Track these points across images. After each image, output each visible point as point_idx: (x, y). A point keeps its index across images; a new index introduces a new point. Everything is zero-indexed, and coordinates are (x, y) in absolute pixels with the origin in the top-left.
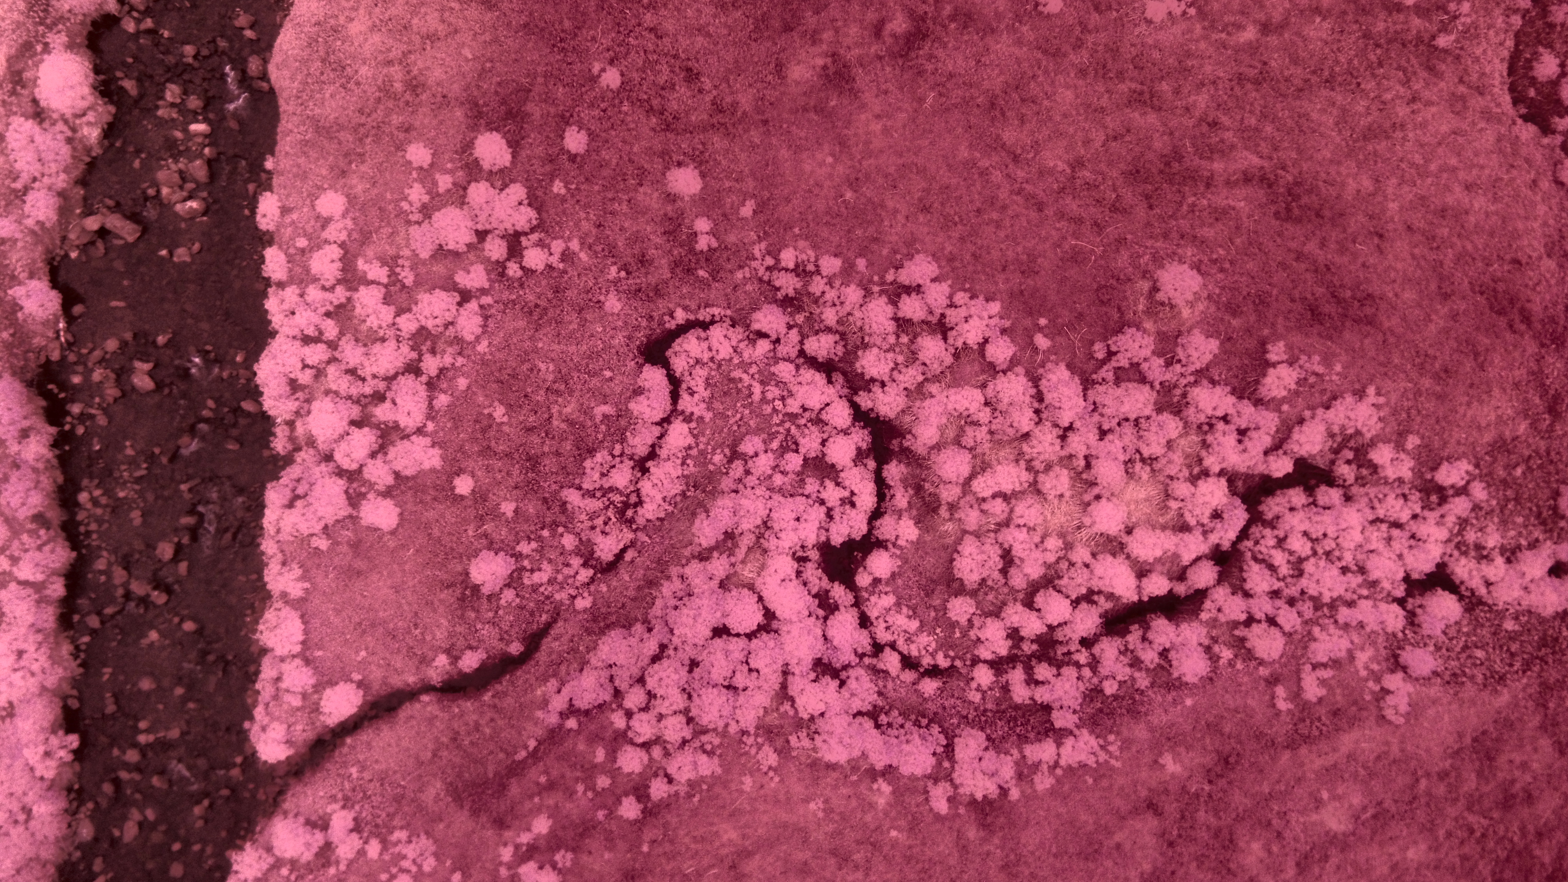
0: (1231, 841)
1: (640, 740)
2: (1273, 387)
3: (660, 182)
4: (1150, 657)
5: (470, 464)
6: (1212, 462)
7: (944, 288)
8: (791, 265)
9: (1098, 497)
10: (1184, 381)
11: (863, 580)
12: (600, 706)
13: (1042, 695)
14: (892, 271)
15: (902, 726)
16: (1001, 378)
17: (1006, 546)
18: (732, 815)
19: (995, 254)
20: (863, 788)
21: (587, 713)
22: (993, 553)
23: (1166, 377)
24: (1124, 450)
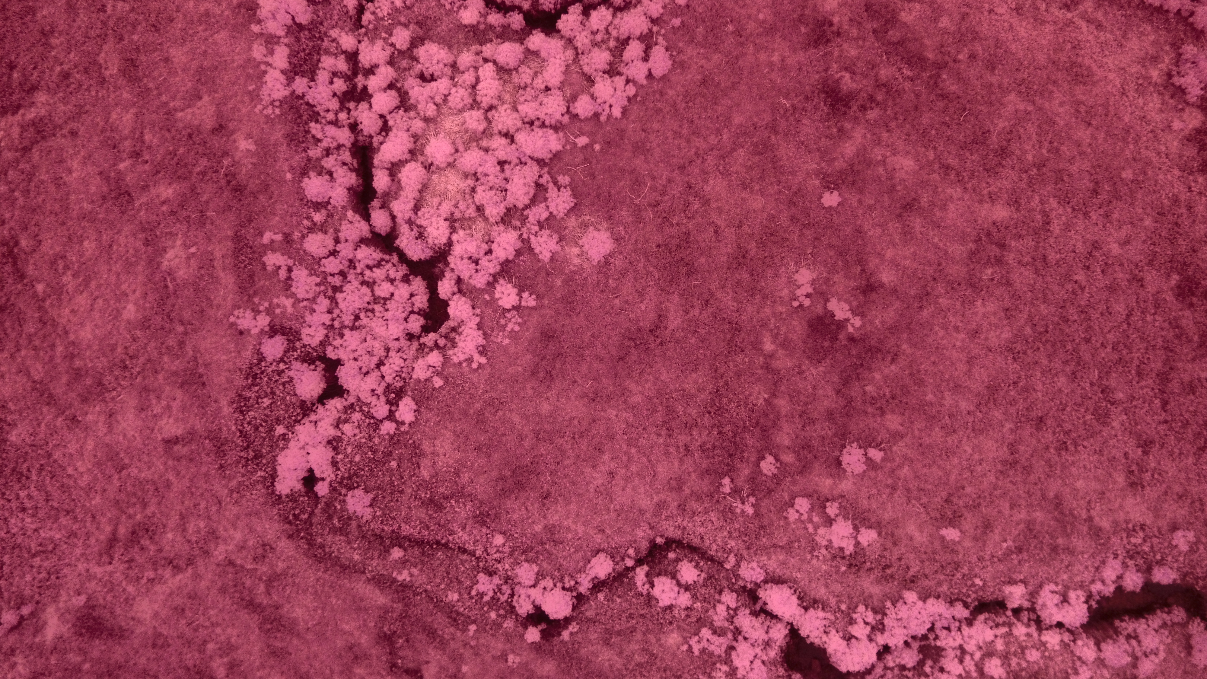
0: (179, 177)
2: (503, 289)
4: (329, 163)
6: (459, 235)
7: (641, 78)
9: (457, 151)
10: (525, 229)
13: (322, 76)
14: (665, 44)
16: (563, 102)
17: (438, 79)
19: (656, 126)
22: (435, 69)
23: (531, 219)
24: (486, 175)
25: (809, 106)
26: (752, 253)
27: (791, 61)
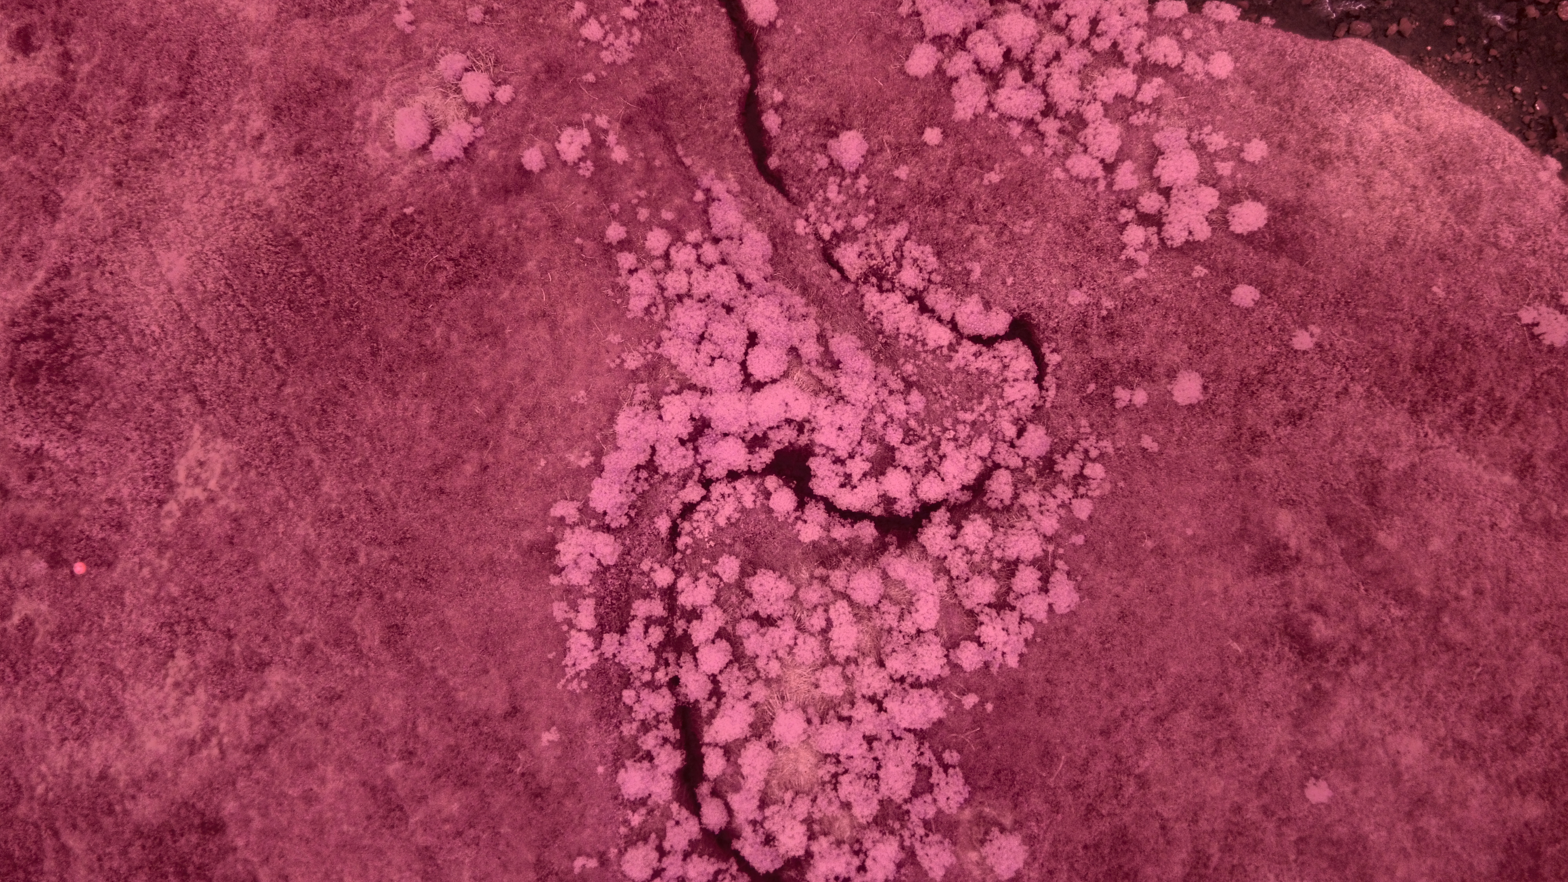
1: (673, 251)
3: (1190, 364)
4: (648, 742)
5: (950, 146)
6: (821, 845)
7: (1041, 615)
8: (1087, 472)
9: (809, 721)
10: (906, 834)
11: (771, 482)
12: (709, 223)
13: (636, 628)
14: (1066, 568)
15: (633, 490)
16: (940, 652)
17: (779, 622)
18: (588, 321)
19: (1065, 676)
20: (588, 443)
21: (705, 212)
22: (774, 610)
23: (914, 817)
24: (850, 757)
25: (1270, 654)
26: (1215, 860)
27: (1239, 590)
